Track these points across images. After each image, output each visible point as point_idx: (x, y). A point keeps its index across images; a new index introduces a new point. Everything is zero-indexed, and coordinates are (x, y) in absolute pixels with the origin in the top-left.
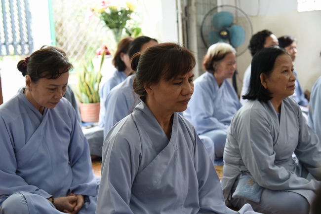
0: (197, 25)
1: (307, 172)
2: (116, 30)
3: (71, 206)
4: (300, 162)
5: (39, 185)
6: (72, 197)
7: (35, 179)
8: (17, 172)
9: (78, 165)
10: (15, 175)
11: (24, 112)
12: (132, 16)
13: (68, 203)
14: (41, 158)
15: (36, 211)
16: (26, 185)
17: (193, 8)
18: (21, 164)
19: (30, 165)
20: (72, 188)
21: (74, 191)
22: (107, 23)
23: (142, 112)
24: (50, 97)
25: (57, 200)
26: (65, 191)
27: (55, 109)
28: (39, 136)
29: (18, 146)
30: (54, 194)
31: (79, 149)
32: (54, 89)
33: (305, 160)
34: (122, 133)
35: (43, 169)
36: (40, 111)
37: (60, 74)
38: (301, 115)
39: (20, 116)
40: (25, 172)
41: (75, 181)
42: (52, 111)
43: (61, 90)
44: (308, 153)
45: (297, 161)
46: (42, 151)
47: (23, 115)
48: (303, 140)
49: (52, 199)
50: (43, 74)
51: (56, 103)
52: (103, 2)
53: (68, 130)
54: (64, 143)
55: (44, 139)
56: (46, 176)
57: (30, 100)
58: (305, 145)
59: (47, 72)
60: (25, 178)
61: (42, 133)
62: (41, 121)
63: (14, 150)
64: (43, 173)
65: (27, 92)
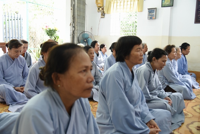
0: (77, 37)
1: (97, 84)
2: (50, 36)
3: (21, 90)
4: (96, 81)
5: (11, 83)
6: (22, 87)
7: (9, 81)
8: (4, 78)
9: (25, 78)
10: (3, 79)
11: (7, 59)
12: (57, 32)
13: (20, 89)
14: (12, 74)
15: (8, 90)
16: (7, 83)
17: (76, 31)
18: (5, 75)
19: (8, 76)
20: (22, 85)
21: (22, 86)
22: (47, 33)
23: (42, 61)
24: (16, 54)
25: (16, 88)
26: (20, 85)
27: (18, 58)
28: (12, 67)
29: (4, 70)
30: (16, 86)
31: (26, 73)
32: (17, 52)
33: (97, 80)
34: (34, 67)
35: (13, 78)
36: (13, 59)
37: (19, 47)
38: (96, 67)
39: (6, 60)
40: (6, 78)
41: (24, 83)
42: (17, 59)
43: (20, 52)
44: (97, 78)
45: (95, 81)
46: (12, 72)
47: (7, 60)
48: (96, 75)
49: (14, 88)
50: (13, 47)
51: (18, 57)
52: (47, 26)
53: (22, 66)
54: (21, 70)
55: (14, 69)
56: (13, 80)
57: (10, 55)
58: (97, 76)
59: (14, 46)
60: (6, 80)
61: (13, 66)
62: (13, 63)
63: (3, 71)
64: (12, 79)
65: (8, 53)
